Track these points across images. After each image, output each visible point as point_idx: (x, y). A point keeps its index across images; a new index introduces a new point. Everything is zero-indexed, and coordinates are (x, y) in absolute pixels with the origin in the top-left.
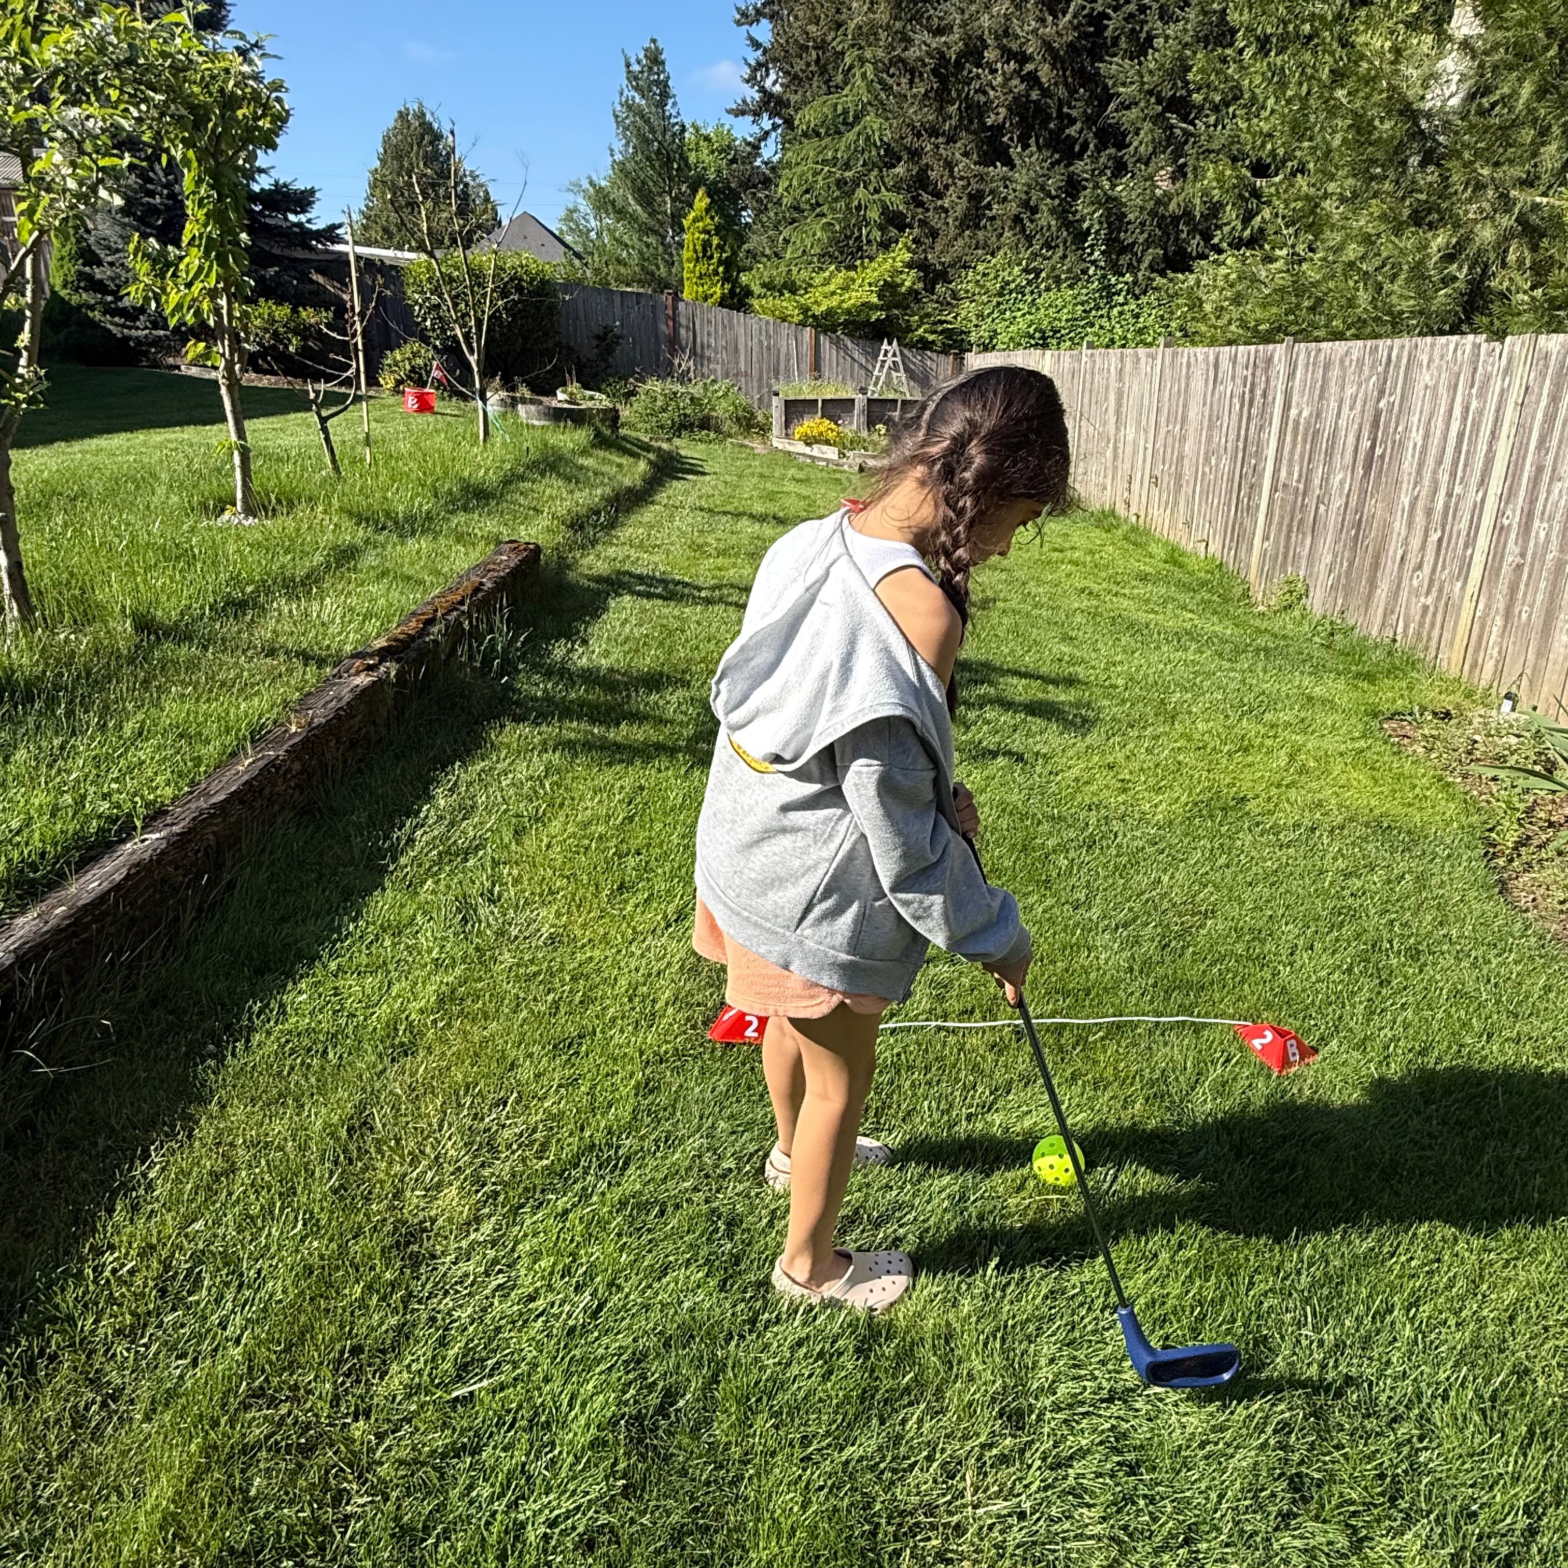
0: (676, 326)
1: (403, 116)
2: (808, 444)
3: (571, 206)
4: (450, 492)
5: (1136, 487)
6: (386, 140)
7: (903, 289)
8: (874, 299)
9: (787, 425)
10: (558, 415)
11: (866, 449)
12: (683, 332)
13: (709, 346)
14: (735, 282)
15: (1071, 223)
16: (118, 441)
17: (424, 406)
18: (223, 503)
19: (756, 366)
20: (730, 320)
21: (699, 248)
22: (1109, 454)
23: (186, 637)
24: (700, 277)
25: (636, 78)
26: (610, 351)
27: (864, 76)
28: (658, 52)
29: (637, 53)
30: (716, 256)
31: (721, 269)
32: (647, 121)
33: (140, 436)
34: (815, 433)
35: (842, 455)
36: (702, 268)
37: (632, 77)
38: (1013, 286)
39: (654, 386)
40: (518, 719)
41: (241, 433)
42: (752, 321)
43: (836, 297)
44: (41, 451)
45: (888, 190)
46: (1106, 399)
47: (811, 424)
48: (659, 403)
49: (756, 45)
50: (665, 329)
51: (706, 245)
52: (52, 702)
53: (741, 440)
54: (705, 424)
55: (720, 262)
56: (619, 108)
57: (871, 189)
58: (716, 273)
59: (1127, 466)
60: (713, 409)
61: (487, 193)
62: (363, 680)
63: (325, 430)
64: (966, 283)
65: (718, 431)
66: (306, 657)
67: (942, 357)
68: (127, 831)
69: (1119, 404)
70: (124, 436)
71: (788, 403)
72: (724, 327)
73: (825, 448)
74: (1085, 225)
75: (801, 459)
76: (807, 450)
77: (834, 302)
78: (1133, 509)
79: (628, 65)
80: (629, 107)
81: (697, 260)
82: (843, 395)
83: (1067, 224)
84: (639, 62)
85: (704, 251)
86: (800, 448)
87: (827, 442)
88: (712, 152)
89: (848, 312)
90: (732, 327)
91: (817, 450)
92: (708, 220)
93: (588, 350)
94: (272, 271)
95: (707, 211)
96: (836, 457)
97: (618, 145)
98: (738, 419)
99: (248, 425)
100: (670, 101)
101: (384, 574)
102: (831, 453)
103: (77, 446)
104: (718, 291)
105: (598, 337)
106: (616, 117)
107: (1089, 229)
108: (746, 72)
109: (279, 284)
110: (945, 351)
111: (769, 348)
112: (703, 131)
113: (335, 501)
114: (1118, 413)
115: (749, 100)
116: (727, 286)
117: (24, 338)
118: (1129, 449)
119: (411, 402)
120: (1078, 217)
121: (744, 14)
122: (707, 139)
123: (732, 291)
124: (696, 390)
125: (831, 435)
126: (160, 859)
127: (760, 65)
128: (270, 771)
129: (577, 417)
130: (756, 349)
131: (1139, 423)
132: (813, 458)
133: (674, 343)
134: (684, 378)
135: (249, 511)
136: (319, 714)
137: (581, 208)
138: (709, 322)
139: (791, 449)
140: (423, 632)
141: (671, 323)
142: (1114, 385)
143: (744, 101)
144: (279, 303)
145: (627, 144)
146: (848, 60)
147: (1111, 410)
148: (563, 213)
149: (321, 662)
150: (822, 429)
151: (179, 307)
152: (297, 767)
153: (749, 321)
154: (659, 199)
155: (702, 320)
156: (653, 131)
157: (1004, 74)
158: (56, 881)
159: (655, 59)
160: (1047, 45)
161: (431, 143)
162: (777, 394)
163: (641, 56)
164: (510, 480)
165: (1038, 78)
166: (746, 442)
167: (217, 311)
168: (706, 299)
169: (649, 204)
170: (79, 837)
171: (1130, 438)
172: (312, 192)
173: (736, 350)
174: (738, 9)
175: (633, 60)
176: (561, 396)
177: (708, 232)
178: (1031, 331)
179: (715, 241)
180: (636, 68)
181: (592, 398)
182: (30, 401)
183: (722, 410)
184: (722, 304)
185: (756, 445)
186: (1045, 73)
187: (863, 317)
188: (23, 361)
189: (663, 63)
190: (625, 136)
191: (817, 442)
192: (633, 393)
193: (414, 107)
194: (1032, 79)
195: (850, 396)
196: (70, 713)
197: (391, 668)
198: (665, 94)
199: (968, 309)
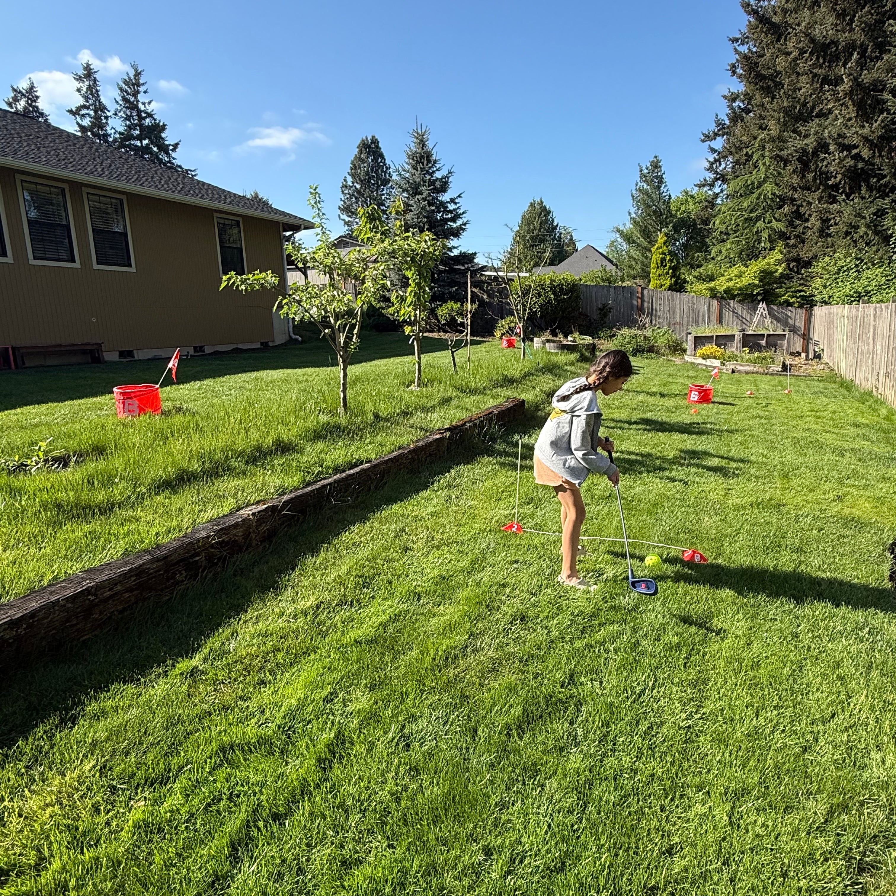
0: (643, 301)
1: (532, 205)
2: (704, 359)
3: (613, 239)
4: (497, 380)
5: (881, 378)
6: (523, 217)
7: (777, 274)
8: (757, 282)
9: (695, 348)
10: (563, 347)
11: (737, 361)
12: (646, 304)
13: (660, 310)
14: (678, 278)
15: (880, 231)
16: (384, 361)
17: (510, 344)
18: (411, 383)
19: (685, 319)
20: (672, 297)
21: (659, 262)
22: (870, 361)
23: (387, 420)
24: (659, 276)
25: (645, 176)
26: (605, 315)
27: (764, 164)
28: (658, 161)
29: (646, 164)
30: (668, 265)
31: (670, 271)
32: (650, 197)
33: (392, 360)
34: (708, 353)
35: (723, 364)
36: (660, 271)
37: (642, 175)
38: (845, 268)
39: (626, 331)
40: (489, 456)
41: (419, 358)
42: (684, 297)
43: (733, 282)
44: (357, 365)
45: (777, 221)
46: (869, 331)
47: (709, 348)
48: (627, 340)
49: (713, 151)
50: (636, 302)
51: (663, 260)
52: (349, 433)
53: (670, 357)
54: (651, 350)
55: (670, 268)
56: (634, 192)
57: (766, 221)
58: (667, 273)
59: (877, 367)
60: (656, 342)
61: (571, 236)
62: (438, 436)
63: (453, 356)
64: (817, 268)
65: (658, 353)
66: (421, 429)
67: (799, 310)
68: (361, 463)
69: (874, 333)
70: (386, 360)
71: (696, 338)
72: (668, 300)
73: (714, 361)
74: (890, 232)
75: (700, 367)
76: (704, 362)
77: (731, 284)
78: (880, 391)
79: (641, 171)
80: (640, 191)
81: (658, 268)
82: (729, 333)
83: (876, 233)
84: (647, 168)
85: (662, 263)
86: (700, 361)
87: (715, 358)
88: (695, 204)
89: (740, 289)
90: (673, 300)
91: (709, 362)
92: (665, 248)
93: (595, 316)
94: (454, 289)
95: (665, 243)
96: (719, 365)
97: (633, 210)
98: (669, 347)
99: (422, 356)
100: (663, 185)
101: (459, 406)
102: (717, 363)
103: (369, 364)
104: (668, 282)
105: (600, 309)
106: (633, 196)
107: (891, 234)
108: (707, 165)
109: (457, 294)
110: (801, 306)
111: (693, 310)
112: (690, 193)
113: (448, 383)
114: (874, 339)
115: (708, 179)
116: (673, 280)
117: (356, 331)
118: (878, 357)
119: (505, 343)
120: (884, 228)
121: (707, 136)
122: (692, 197)
123: (676, 282)
124: (648, 333)
125: (717, 354)
126: (368, 469)
127: (716, 160)
128: (401, 455)
129: (571, 349)
130: (686, 310)
131: (882, 344)
132: (706, 366)
133: (641, 310)
134: (642, 327)
135: (419, 385)
136: (420, 444)
137: (619, 240)
138: (661, 298)
139: (695, 361)
140: (464, 424)
141: (639, 301)
142: (872, 323)
143: (705, 180)
144: (455, 303)
145: (638, 209)
146: (755, 157)
147: (871, 338)
148: (608, 243)
149: (426, 431)
150: (712, 350)
151: (404, 315)
152: (410, 456)
153: (682, 297)
154: (654, 234)
155: (656, 298)
156: (653, 201)
157: (839, 158)
158: (344, 471)
159: (656, 165)
160: (866, 139)
161: (545, 215)
162: (690, 333)
163: (649, 165)
164: (526, 375)
165: (861, 156)
166: (673, 359)
167: (415, 316)
168: (661, 286)
169: (649, 237)
170: (350, 463)
171: (878, 352)
172: (475, 254)
173: (675, 312)
174: (703, 134)
175: (644, 168)
176: (570, 338)
177: (664, 254)
178: (852, 293)
179: (668, 258)
180: (646, 171)
181: (584, 339)
182: (355, 349)
183: (661, 342)
184: (670, 289)
185: (677, 360)
186: (866, 153)
187: (749, 292)
188: (355, 337)
189: (660, 167)
190: (637, 205)
191: (709, 357)
192: (614, 336)
193: (538, 200)
194: (857, 157)
195: (733, 333)
196: (353, 436)
197: (448, 434)
198: (661, 181)
199: (818, 283)
